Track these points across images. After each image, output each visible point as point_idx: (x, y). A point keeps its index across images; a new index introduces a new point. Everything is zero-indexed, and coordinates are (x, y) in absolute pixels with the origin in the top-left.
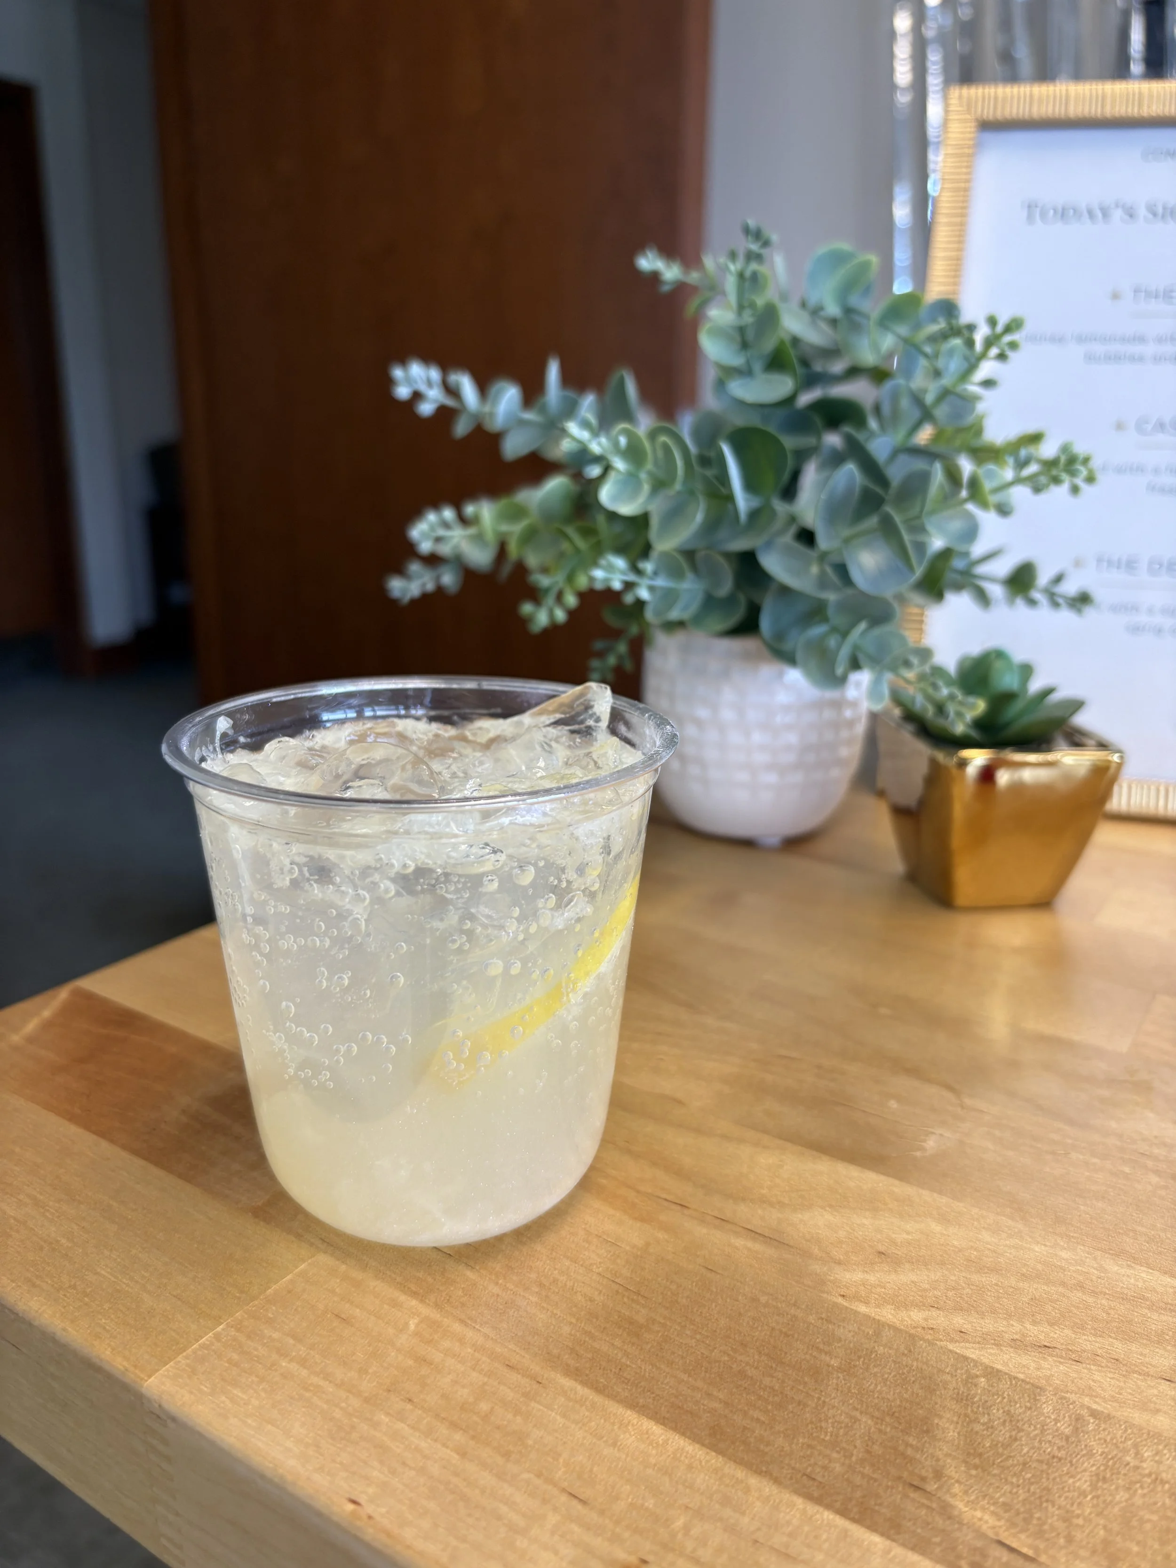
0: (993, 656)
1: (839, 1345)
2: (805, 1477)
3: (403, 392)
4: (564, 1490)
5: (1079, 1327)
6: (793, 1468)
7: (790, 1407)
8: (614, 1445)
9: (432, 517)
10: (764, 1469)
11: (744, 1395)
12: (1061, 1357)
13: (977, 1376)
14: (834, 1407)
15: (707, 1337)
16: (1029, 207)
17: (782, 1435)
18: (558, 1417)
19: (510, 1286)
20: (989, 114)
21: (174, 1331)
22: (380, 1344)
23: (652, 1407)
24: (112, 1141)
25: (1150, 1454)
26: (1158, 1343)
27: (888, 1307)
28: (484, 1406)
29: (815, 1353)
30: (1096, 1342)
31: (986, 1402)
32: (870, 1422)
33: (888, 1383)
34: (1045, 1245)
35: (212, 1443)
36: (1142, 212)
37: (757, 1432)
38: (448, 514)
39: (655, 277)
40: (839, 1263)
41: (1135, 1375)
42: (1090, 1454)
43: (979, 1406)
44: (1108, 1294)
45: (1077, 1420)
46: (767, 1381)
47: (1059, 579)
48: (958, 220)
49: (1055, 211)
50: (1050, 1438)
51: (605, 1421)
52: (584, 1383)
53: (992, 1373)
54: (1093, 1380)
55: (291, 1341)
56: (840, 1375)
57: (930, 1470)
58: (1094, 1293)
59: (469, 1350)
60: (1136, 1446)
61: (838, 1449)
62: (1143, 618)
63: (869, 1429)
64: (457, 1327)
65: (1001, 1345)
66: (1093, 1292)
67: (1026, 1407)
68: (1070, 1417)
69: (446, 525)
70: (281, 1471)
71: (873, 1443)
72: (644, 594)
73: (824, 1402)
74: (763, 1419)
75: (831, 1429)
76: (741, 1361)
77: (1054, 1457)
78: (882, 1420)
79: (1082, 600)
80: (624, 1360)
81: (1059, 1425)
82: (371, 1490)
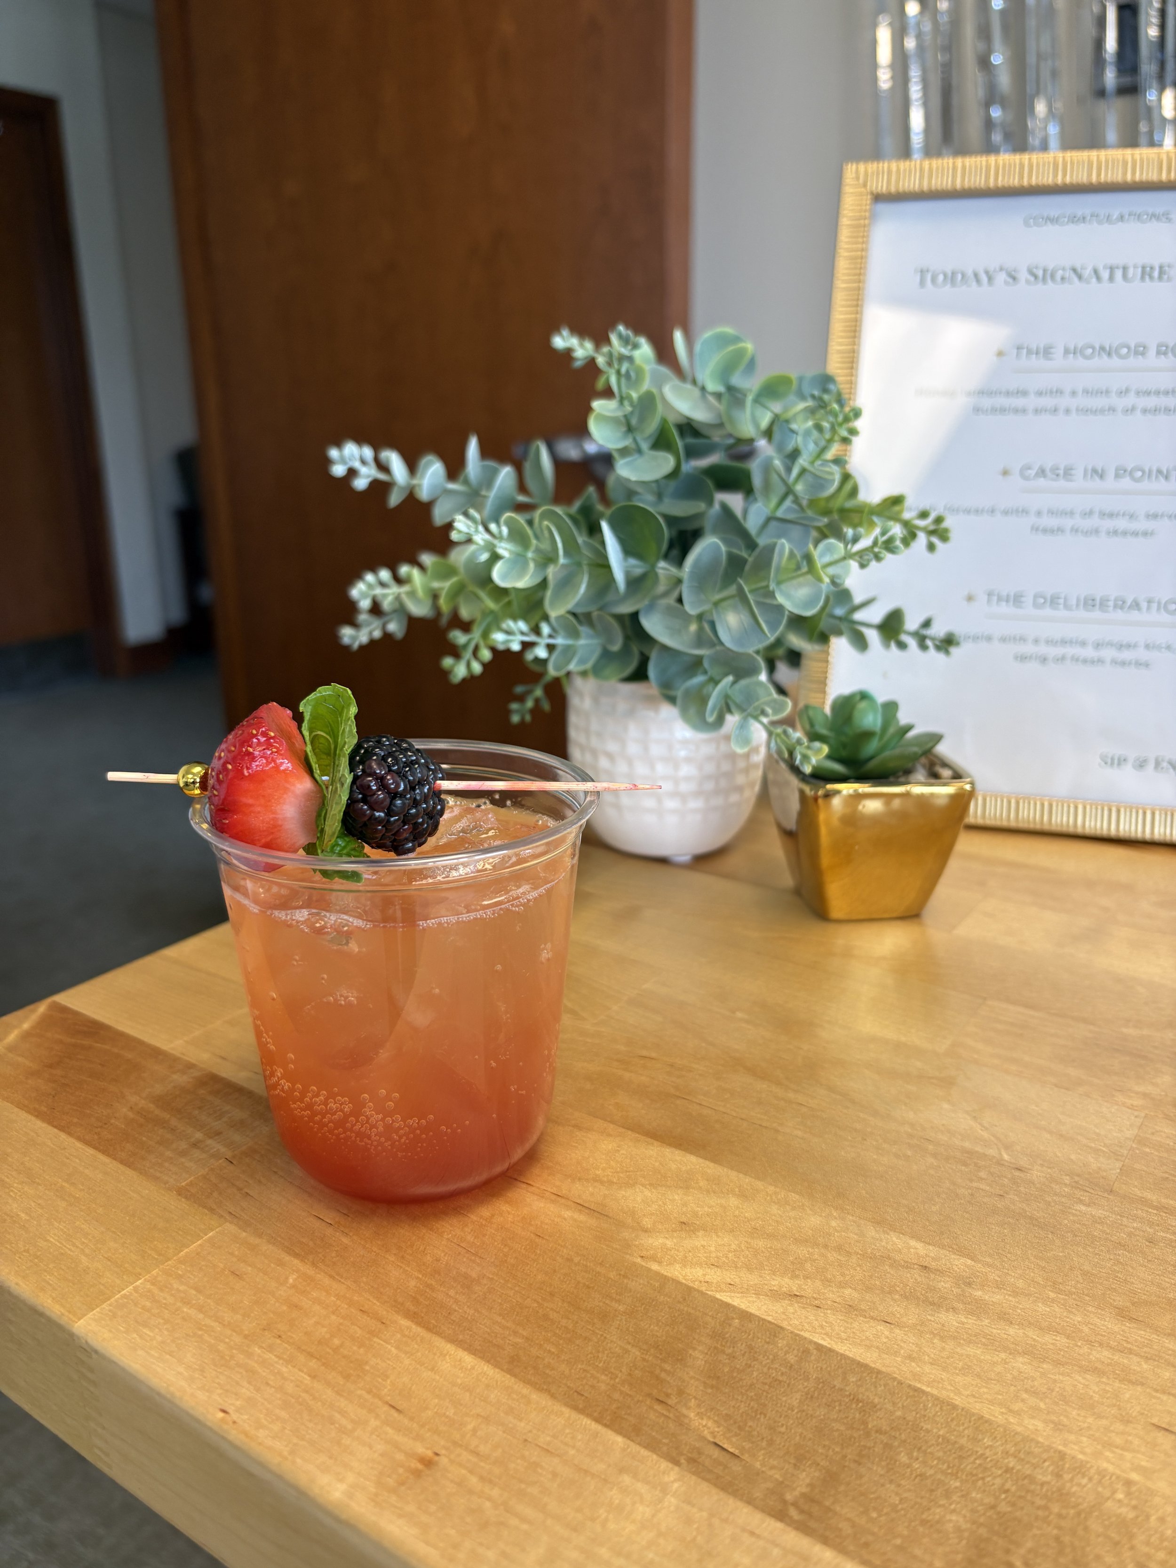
0: (858, 697)
1: (629, 1295)
2: (575, 1394)
3: (338, 470)
4: (387, 1403)
5: (827, 1282)
6: (568, 1387)
7: (577, 1342)
8: (432, 1370)
9: (370, 577)
10: (545, 1387)
11: (543, 1333)
12: (807, 1303)
13: (733, 1318)
14: (611, 1341)
15: (524, 1288)
16: (922, 271)
17: (566, 1363)
18: (393, 1349)
19: (375, 1249)
20: (882, 186)
21: (103, 1285)
22: (263, 1294)
23: (468, 1341)
24: (70, 1134)
25: (854, 1379)
26: (890, 1293)
27: (677, 1265)
28: (336, 1341)
29: (607, 1302)
30: (838, 1292)
31: (735, 1337)
32: (638, 1353)
33: (660, 1324)
34: (821, 1216)
35: (123, 1370)
36: (1023, 275)
37: (546, 1360)
38: (385, 574)
39: (568, 352)
40: (646, 1231)
41: (861, 1318)
42: (807, 1379)
43: (727, 1341)
44: (860, 1254)
45: (803, 1352)
46: (564, 1322)
47: (927, 624)
48: (855, 285)
49: (945, 275)
50: (776, 1366)
51: (429, 1351)
52: (418, 1324)
53: (746, 1316)
54: (826, 1322)
55: (194, 1292)
56: (624, 1318)
57: (675, 1389)
58: (849, 1254)
59: (333, 1298)
60: (844, 1373)
61: (606, 1373)
62: (1028, 648)
63: (636, 1358)
64: (327, 1281)
65: (760, 1294)
66: (848, 1252)
67: (765, 1342)
68: (798, 1350)
69: (383, 585)
70: (172, 1389)
71: (636, 1368)
72: (541, 653)
73: (605, 1338)
74: (553, 1350)
75: (605, 1358)
76: (547, 1307)
77: (776, 1380)
78: (648, 1351)
79: (947, 643)
80: (454, 1306)
81: (787, 1356)
82: (238, 1403)
